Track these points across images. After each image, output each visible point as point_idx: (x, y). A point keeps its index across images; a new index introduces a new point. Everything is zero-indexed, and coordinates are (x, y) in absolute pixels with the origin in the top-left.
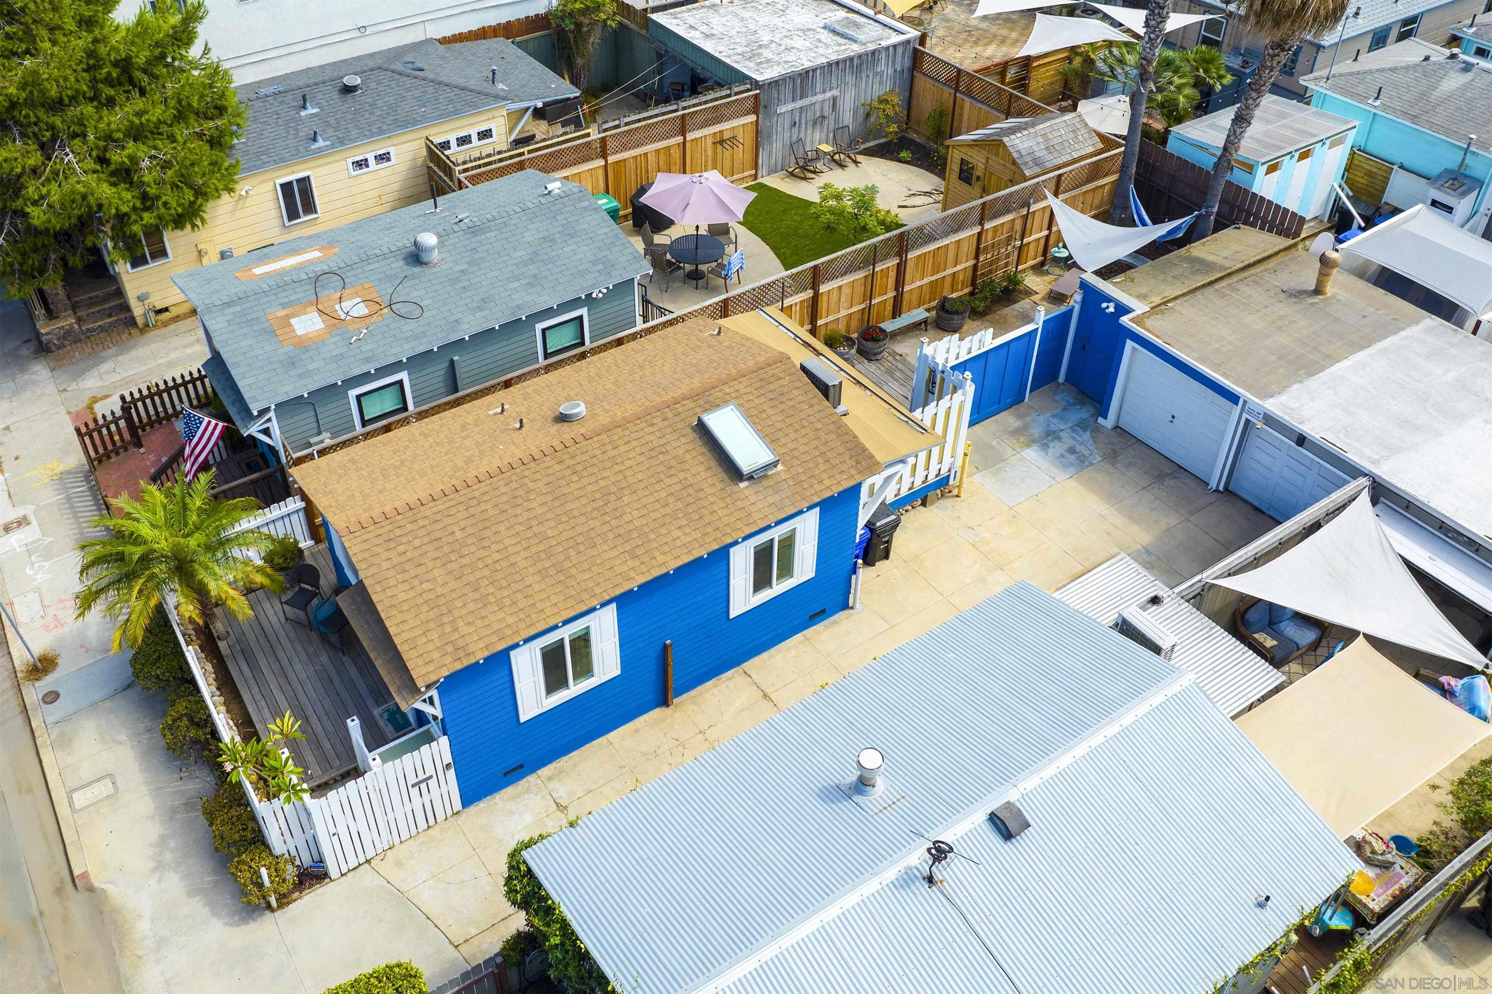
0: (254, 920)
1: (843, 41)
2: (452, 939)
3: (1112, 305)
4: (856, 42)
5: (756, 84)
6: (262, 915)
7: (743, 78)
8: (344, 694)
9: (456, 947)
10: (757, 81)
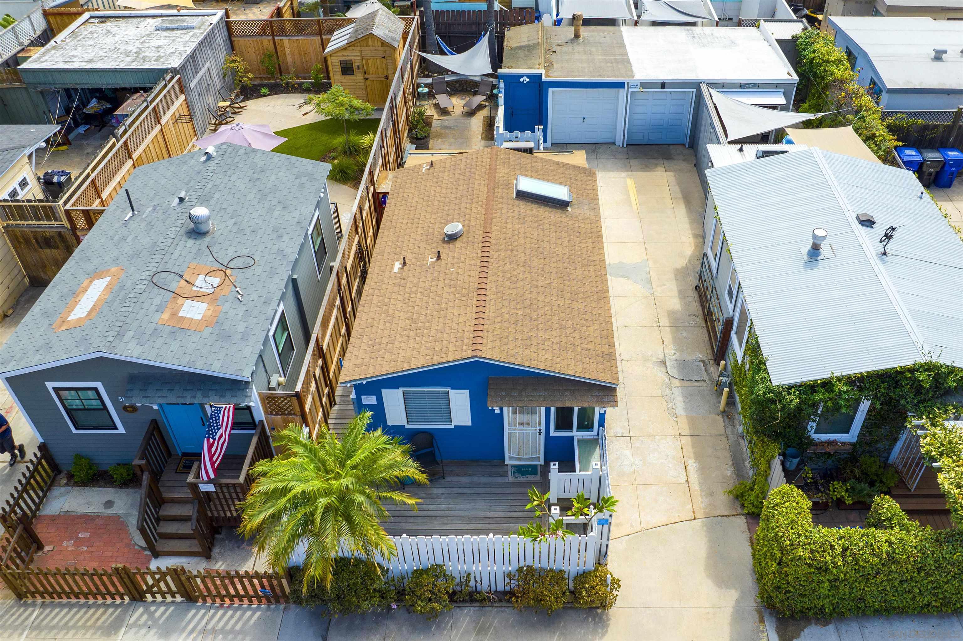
0: (608, 620)
1: (184, 31)
2: (690, 518)
3: (525, 78)
4: (193, 28)
5: (175, 71)
6: (607, 615)
7: (164, 71)
8: (481, 490)
9: (695, 519)
10: (175, 68)
